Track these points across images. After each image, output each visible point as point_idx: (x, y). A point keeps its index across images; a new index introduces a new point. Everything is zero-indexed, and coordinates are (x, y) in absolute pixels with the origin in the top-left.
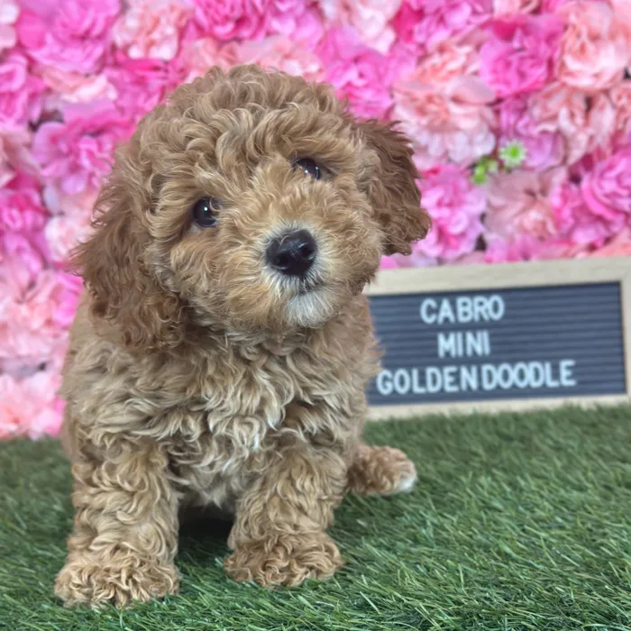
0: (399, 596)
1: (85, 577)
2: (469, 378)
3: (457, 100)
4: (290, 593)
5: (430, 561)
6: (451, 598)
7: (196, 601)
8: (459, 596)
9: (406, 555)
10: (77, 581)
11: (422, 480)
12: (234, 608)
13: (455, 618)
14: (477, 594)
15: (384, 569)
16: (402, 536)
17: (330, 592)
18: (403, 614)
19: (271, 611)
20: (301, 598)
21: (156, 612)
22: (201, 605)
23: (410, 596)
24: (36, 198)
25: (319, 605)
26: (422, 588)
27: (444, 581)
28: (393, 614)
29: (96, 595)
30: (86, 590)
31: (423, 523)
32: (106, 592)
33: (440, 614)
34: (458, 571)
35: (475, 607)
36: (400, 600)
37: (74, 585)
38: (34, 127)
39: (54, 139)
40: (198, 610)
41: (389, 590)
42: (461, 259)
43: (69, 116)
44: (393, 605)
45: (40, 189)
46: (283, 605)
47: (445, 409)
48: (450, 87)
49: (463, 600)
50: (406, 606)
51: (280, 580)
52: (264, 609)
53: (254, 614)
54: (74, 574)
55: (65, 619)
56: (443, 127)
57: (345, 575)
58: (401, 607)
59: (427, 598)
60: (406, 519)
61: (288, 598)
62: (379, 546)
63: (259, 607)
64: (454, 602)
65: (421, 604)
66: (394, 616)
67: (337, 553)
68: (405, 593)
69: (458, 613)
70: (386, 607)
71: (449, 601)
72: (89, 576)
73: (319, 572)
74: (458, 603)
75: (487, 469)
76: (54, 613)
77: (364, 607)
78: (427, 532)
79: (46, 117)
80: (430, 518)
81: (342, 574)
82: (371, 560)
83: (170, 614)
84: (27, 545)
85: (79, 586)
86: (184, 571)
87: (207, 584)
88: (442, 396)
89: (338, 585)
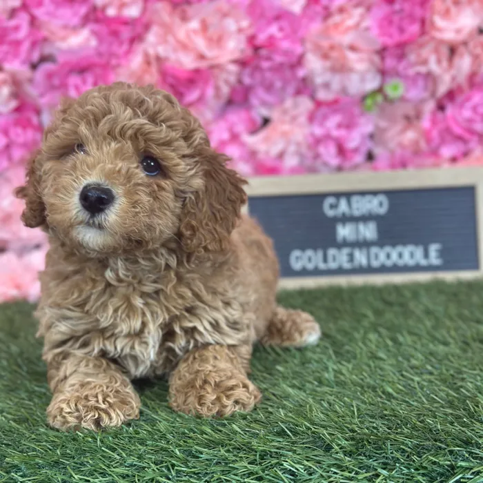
0: (309, 425)
1: (73, 405)
2: (361, 258)
3: (353, 48)
4: (226, 422)
5: (332, 398)
6: (347, 428)
7: (155, 428)
8: (355, 426)
9: (314, 393)
10: (69, 410)
11: (325, 335)
12: (184, 433)
13: (351, 442)
14: (367, 424)
15: (297, 404)
16: (311, 379)
17: (256, 421)
18: (311, 439)
19: (212, 436)
20: (234, 426)
21: (125, 435)
22: (159, 431)
23: (316, 425)
24: (35, 120)
25: (248, 431)
26: (326, 419)
27: (342, 414)
28: (303, 439)
31: (326, 369)
32: (91, 414)
33: (339, 439)
34: (353, 406)
35: (365, 434)
36: (310, 429)
37: (66, 413)
38: (34, 67)
39: (50, 76)
40: (157, 434)
41: (301, 420)
42: (355, 167)
43: (61, 59)
44: (303, 432)
45: (38, 112)
46: (221, 431)
47: (342, 281)
48: (347, 39)
49: (356, 429)
50: (313, 433)
52: (207, 434)
53: (198, 438)
54: (64, 406)
56: (341, 68)
57: (267, 409)
58: (310, 434)
59: (330, 427)
60: (314, 366)
61: (224, 425)
62: (293, 386)
63: (203, 433)
64: (350, 430)
65: (325, 432)
66: (304, 441)
68: (313, 424)
69: (353, 439)
70: (298, 434)
71: (346, 429)
72: (76, 405)
73: (244, 406)
74: (353, 431)
75: (375, 328)
77: (281, 433)
78: (329, 376)
79: (44, 59)
80: (331, 366)
81: (265, 407)
82: (287, 397)
83: (135, 437)
84: (27, 383)
85: (69, 413)
86: (145, 405)
87: (163, 414)
88: (340, 271)
89: (261, 416)
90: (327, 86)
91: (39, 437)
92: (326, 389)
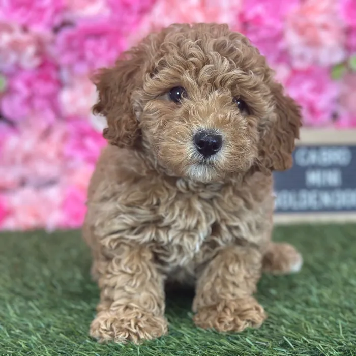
0: (305, 339)
1: (109, 324)
2: (326, 199)
3: (325, 27)
4: (239, 336)
5: (320, 317)
6: (335, 341)
7: (182, 340)
8: (341, 340)
9: (303, 312)
10: (104, 327)
11: (305, 265)
12: (206, 345)
13: (339, 353)
14: (350, 338)
15: (292, 322)
16: (299, 300)
17: (262, 336)
18: (308, 350)
19: (229, 347)
20: (247, 339)
21: (158, 346)
22: (186, 343)
23: (311, 339)
24: (54, 75)
25: (257, 344)
26: (317, 334)
27: (329, 330)
28: (302, 350)
29: (117, 335)
30: (110, 332)
31: (310, 292)
32: (123, 334)
33: (332, 351)
34: (338, 325)
35: (350, 347)
36: (305, 342)
37: (103, 329)
38: (56, 30)
39: (70, 39)
40: (183, 346)
41: (298, 335)
42: (323, 125)
43: (81, 25)
44: (301, 345)
45: (57, 68)
46: (235, 343)
47: (312, 218)
48: (319, 19)
49: (343, 342)
50: (309, 345)
51: (230, 329)
52: (224, 346)
53: (219, 349)
54: (102, 323)
55: (102, 350)
56: (314, 43)
57: (268, 325)
58: (307, 346)
59: (322, 341)
60: (300, 290)
61: (237, 339)
62: (287, 307)
63: (221, 345)
64: (338, 343)
65: (320, 345)
66: (304, 351)
67: (262, 310)
68: (308, 337)
69: (340, 350)
70: (297, 346)
71: (335, 342)
72: (111, 324)
73: (253, 323)
74: (340, 344)
75: (343, 259)
76: (94, 346)
77: (285, 345)
78: (314, 299)
79: (65, 24)
80: (314, 290)
81: (267, 323)
82: (283, 316)
83: (166, 348)
84: (65, 302)
85: (105, 330)
86: (169, 321)
87: (185, 329)
88: (309, 210)
89: (266, 332)
90: (302, 57)
91: (87, 348)
92: (313, 310)
